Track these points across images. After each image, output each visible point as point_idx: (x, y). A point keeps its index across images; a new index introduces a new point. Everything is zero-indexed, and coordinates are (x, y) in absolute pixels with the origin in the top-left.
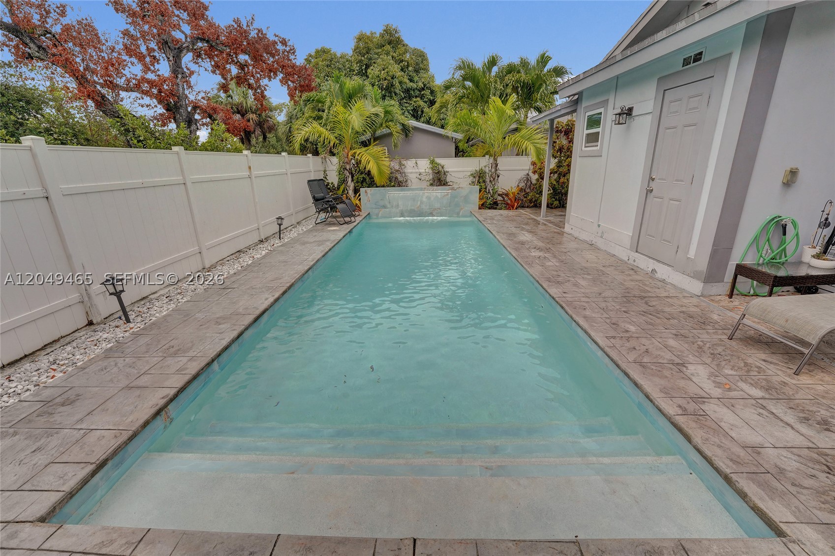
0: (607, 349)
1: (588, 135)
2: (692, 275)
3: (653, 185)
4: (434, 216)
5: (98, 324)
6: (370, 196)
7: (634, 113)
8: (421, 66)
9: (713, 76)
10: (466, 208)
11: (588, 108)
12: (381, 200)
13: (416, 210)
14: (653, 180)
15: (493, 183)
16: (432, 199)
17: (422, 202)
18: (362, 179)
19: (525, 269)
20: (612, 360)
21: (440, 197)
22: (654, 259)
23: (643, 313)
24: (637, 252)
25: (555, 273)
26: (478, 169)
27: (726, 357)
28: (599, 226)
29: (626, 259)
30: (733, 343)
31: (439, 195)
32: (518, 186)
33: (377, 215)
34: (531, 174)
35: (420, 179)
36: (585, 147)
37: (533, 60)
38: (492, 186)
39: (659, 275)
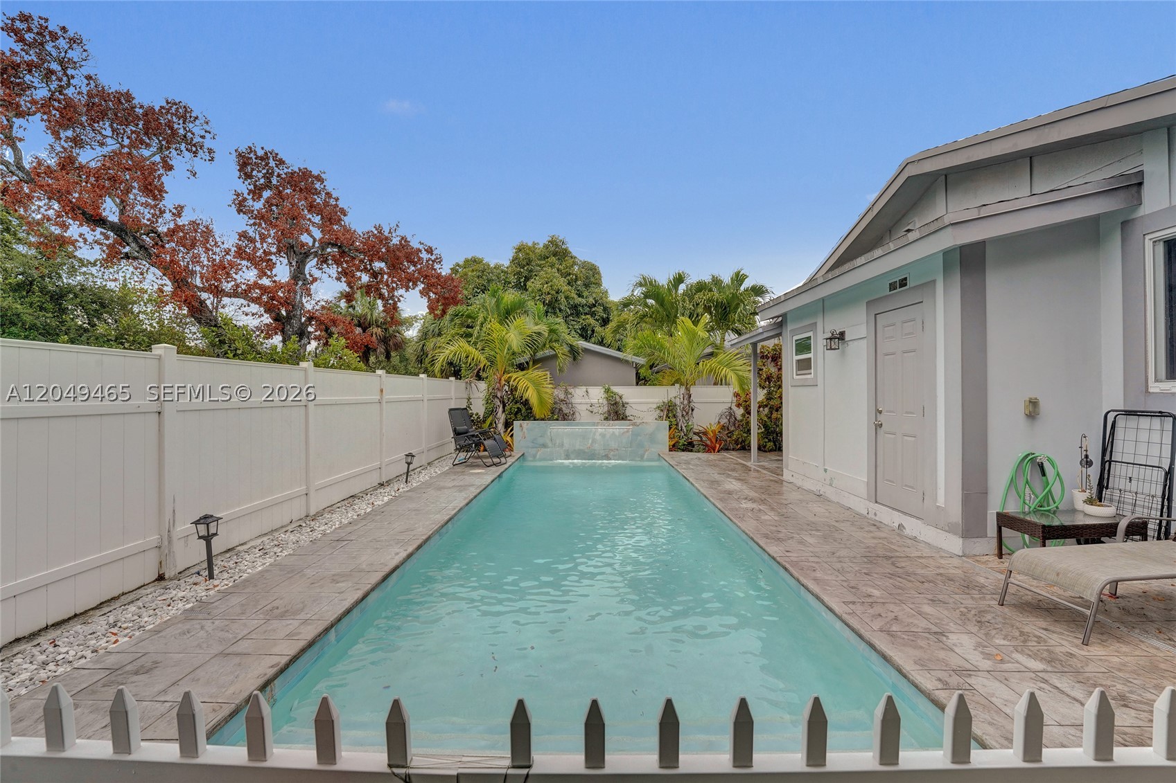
0: (845, 617)
1: (798, 361)
2: (947, 528)
3: (881, 418)
4: (610, 459)
5: (171, 579)
6: (526, 431)
7: (847, 337)
8: (592, 280)
9: (922, 302)
10: (653, 450)
11: (794, 332)
12: (541, 436)
13: (586, 451)
14: (880, 412)
15: (687, 418)
16: (608, 436)
17: (594, 441)
18: (516, 410)
19: (735, 523)
20: (853, 630)
21: (617, 434)
22: (899, 511)
23: (890, 576)
24: (876, 502)
25: (774, 528)
26: (666, 401)
27: (996, 625)
28: (826, 470)
29: (865, 513)
30: (1006, 610)
31: (617, 432)
32: (719, 422)
33: (534, 456)
34: (735, 408)
35: (592, 412)
36: (797, 375)
37: (726, 279)
38: (685, 422)
39: (908, 532)
